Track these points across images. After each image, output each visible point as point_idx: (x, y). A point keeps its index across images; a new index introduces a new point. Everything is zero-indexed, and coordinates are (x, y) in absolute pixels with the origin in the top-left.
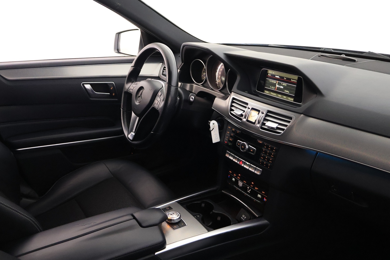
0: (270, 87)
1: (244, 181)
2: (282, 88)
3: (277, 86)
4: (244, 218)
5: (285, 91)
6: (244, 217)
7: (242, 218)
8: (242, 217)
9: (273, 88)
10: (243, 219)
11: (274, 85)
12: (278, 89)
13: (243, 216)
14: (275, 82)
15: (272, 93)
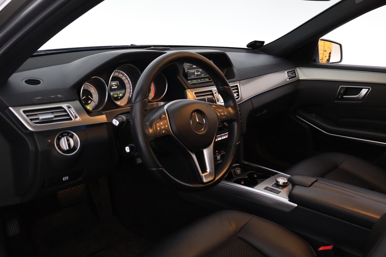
0: (191, 76)
1: (222, 152)
2: (199, 74)
3: (196, 73)
5: (202, 75)
6: (239, 171)
8: (238, 172)
9: (193, 77)
11: (194, 74)
12: (197, 75)
14: (194, 71)
15: (193, 81)
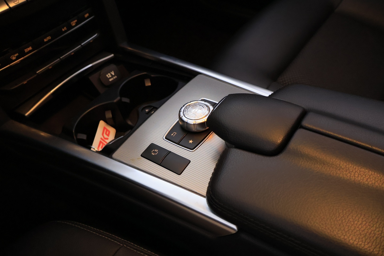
4: (112, 76)
6: (111, 75)
7: (110, 80)
8: (110, 78)
10: (114, 78)
13: (109, 76)
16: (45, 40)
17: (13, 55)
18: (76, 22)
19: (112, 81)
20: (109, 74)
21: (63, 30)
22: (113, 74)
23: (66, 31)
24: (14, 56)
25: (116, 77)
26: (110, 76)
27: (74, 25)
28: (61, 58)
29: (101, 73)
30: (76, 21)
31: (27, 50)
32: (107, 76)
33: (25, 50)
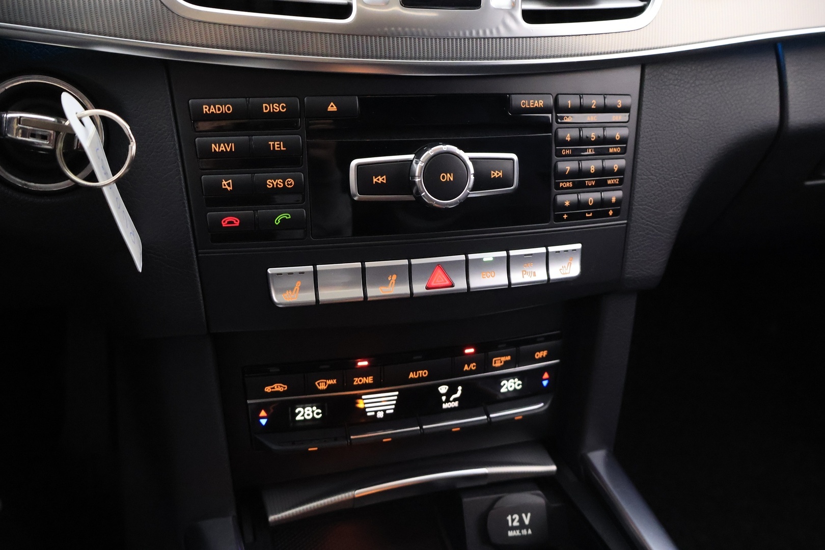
4: (522, 525)
6: (521, 520)
7: (511, 534)
8: (514, 528)
10: (524, 532)
13: (513, 520)
16: (411, 375)
17: (325, 381)
18: (506, 362)
19: (514, 537)
20: (516, 517)
21: (466, 368)
22: (527, 521)
23: (471, 372)
24: (326, 383)
25: (530, 532)
26: (516, 524)
27: (498, 364)
28: (424, 427)
29: (498, 504)
30: (508, 358)
31: (360, 381)
32: (509, 518)
33: (356, 379)
